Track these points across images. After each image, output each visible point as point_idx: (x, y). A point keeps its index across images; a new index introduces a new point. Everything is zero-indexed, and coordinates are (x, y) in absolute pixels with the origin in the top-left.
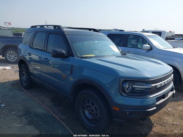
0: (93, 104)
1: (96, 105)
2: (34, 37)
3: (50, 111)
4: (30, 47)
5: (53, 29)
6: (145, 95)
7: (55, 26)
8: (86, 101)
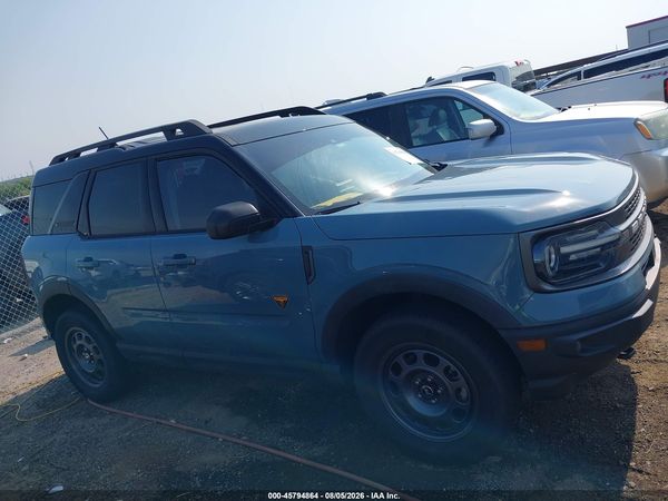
0: (432, 361)
1: (444, 362)
2: (86, 194)
3: (256, 446)
4: (81, 235)
5: (165, 140)
6: (606, 270)
7: (169, 130)
8: (400, 359)
